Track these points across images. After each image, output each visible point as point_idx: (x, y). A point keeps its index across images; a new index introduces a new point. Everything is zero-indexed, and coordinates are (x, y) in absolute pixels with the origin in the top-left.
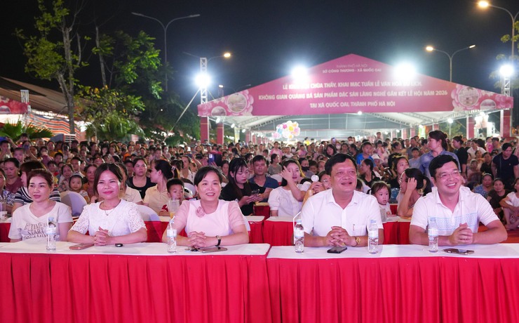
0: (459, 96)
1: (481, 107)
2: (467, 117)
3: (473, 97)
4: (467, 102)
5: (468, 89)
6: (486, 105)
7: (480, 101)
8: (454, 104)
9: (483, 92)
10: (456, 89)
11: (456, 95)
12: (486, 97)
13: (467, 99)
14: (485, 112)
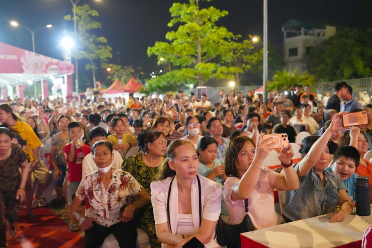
0: (28, 61)
1: (48, 71)
2: (42, 80)
3: (40, 63)
4: (36, 67)
5: (36, 55)
6: (52, 69)
7: (47, 66)
8: (24, 68)
9: (49, 59)
10: (25, 55)
11: (26, 60)
12: (51, 63)
13: (36, 64)
14: (54, 76)
